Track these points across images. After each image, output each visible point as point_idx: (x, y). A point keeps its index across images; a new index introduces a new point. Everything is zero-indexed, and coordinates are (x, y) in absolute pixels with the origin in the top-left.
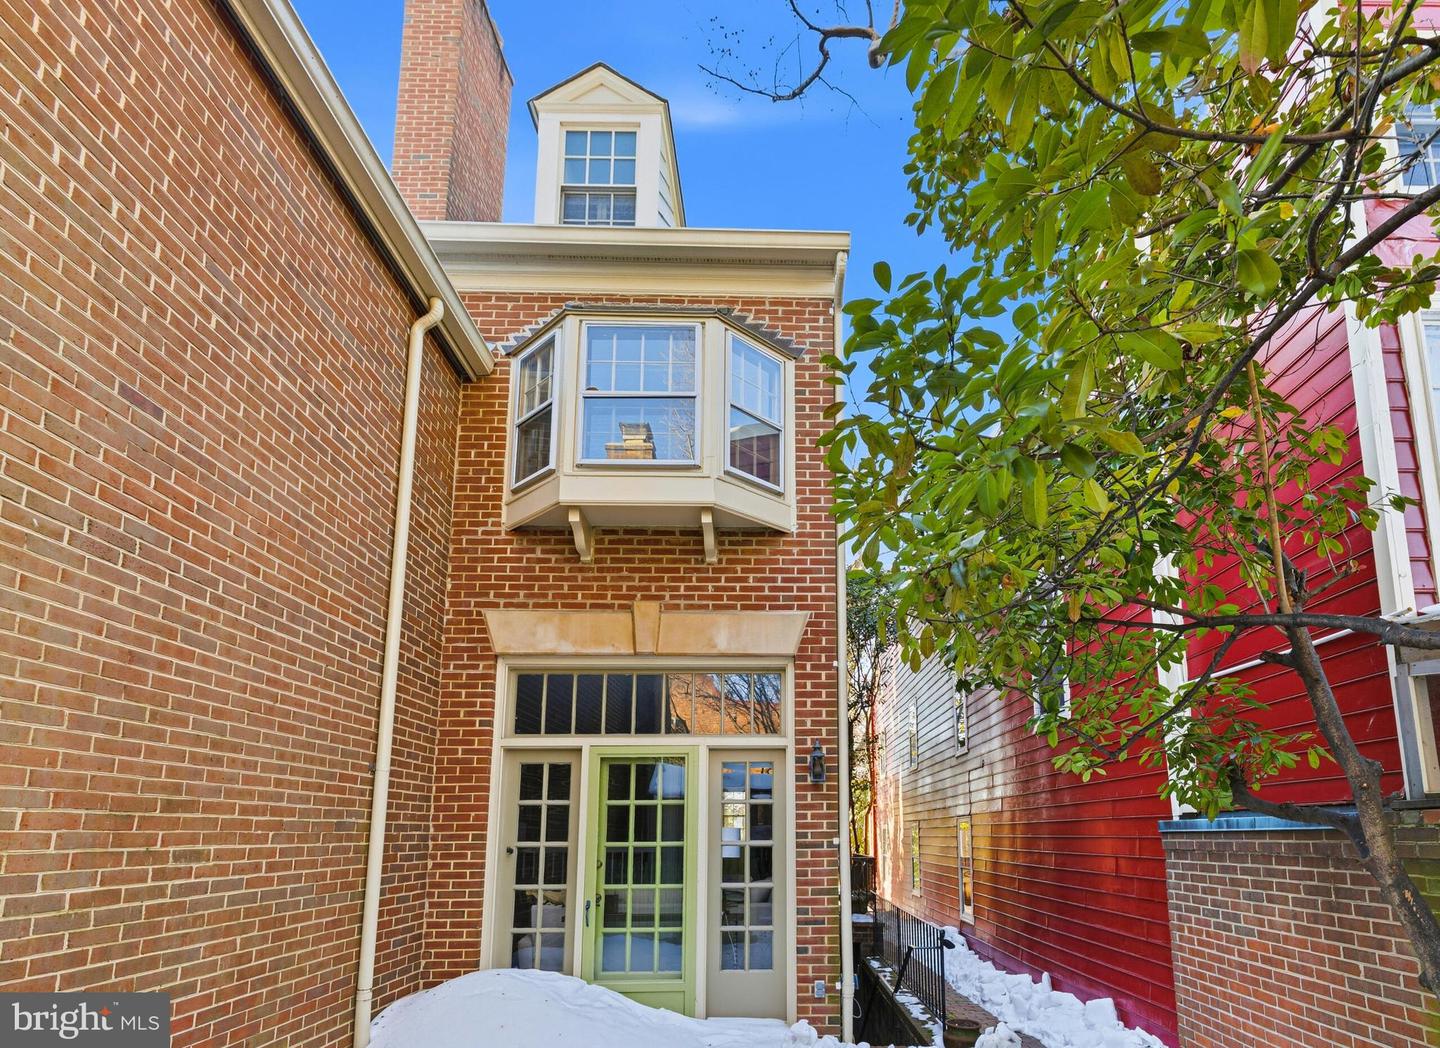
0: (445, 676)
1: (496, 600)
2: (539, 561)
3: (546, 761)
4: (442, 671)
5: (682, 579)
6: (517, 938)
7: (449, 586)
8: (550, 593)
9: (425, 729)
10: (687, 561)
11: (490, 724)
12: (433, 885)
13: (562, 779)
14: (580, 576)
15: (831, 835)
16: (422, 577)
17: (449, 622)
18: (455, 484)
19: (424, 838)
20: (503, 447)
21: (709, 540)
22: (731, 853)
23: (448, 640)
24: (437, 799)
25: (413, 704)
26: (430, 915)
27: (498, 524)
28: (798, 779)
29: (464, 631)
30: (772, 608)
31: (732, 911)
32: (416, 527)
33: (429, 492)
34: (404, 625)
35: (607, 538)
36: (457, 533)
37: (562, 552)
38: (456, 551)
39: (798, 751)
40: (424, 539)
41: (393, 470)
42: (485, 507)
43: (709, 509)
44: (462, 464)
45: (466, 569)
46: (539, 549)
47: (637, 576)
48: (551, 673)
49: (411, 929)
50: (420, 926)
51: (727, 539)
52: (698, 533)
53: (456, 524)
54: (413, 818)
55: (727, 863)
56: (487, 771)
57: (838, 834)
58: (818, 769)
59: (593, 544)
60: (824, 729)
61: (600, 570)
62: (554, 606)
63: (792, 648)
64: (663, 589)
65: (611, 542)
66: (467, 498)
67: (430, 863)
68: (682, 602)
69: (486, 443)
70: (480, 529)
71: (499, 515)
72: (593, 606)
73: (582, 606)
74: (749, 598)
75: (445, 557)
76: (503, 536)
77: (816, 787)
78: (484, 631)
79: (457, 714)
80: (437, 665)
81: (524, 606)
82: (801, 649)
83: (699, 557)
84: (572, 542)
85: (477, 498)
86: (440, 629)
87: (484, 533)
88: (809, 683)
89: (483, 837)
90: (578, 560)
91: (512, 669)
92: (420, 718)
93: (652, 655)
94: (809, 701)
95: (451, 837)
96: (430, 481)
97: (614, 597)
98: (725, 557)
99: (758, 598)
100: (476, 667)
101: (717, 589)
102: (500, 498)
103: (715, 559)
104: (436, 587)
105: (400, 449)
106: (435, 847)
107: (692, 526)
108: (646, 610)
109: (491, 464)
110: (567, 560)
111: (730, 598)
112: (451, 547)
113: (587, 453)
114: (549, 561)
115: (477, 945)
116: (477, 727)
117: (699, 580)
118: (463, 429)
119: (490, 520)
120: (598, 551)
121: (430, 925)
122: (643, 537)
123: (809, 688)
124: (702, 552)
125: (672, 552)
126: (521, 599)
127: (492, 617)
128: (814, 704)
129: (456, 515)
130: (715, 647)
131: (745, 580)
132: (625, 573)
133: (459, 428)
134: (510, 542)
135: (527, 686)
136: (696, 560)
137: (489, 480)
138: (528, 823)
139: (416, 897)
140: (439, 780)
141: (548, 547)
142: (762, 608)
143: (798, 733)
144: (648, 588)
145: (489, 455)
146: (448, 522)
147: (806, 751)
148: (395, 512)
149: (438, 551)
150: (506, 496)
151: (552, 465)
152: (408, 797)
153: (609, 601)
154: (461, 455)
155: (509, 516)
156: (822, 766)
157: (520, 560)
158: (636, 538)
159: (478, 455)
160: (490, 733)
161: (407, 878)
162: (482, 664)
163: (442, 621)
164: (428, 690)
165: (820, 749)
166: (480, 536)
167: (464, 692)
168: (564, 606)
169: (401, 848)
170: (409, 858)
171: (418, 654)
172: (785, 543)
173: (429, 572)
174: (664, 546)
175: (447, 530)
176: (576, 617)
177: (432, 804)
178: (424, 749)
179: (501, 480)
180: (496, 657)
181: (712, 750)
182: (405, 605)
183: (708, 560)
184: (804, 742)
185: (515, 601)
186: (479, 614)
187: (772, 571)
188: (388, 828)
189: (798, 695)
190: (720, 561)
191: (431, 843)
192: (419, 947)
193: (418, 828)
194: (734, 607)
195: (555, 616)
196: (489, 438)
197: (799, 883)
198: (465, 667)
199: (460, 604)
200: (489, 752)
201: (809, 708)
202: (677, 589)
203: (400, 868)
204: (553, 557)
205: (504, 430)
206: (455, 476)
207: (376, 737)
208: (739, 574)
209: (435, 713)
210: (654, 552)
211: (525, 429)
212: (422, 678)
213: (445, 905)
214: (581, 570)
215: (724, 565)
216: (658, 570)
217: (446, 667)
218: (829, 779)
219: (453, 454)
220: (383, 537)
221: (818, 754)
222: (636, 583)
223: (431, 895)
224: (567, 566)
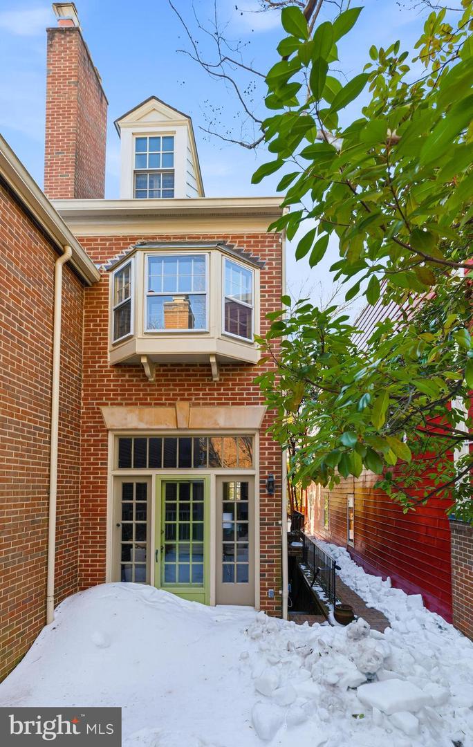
0: (83, 441)
1: (107, 402)
2: (127, 381)
3: (135, 481)
4: (81, 438)
5: (201, 390)
6: (123, 567)
7: (83, 395)
8: (134, 397)
9: (74, 468)
10: (204, 380)
11: (106, 464)
12: (81, 542)
13: (143, 490)
14: (148, 389)
15: (278, 519)
16: (69, 392)
17: (84, 413)
18: (83, 341)
19: (77, 520)
20: (107, 321)
21: (215, 370)
22: (227, 526)
23: (84, 422)
24: (82, 501)
25: (67, 457)
26: (81, 557)
27: (106, 362)
28: (261, 491)
29: (91, 418)
30: (248, 404)
31: (229, 553)
32: (64, 367)
33: (70, 348)
34: (60, 419)
35: (162, 369)
36: (85, 367)
37: (139, 376)
38: (85, 376)
39: (261, 478)
40: (69, 373)
41: (50, 341)
42: (99, 353)
43: (215, 355)
44: (86, 330)
45: (91, 386)
46: (127, 375)
47: (177, 388)
48: (136, 437)
49: (72, 564)
50: (76, 562)
51: (224, 368)
52: (209, 365)
53: (85, 362)
54: (70, 512)
55: (225, 530)
56: (106, 487)
57: (281, 519)
58: (271, 487)
59: (154, 371)
60: (274, 466)
61: (159, 385)
62: (136, 404)
63: (257, 425)
64: (191, 395)
65: (164, 371)
66: (90, 348)
67: (80, 532)
68: (201, 402)
69: (98, 319)
70: (97, 365)
71: (106, 357)
72: (156, 404)
73: (150, 404)
74: (235, 399)
75: (80, 380)
76: (109, 368)
77: (270, 495)
78: (101, 417)
79: (90, 459)
80: (78, 435)
81: (120, 404)
82: (262, 426)
83: (210, 378)
84: (143, 371)
85: (95, 348)
86: (79, 417)
87: (99, 367)
88: (267, 443)
89: (105, 519)
90: (147, 380)
91: (115, 436)
92: (71, 463)
93: (186, 429)
94: (267, 452)
95: (89, 520)
96: (70, 343)
97: (166, 399)
98: (223, 378)
99: (240, 399)
100: (98, 436)
101: (219, 394)
102: (106, 348)
103: (217, 379)
104: (76, 397)
105: (53, 329)
106: (82, 524)
107: (205, 361)
108: (183, 406)
109: (101, 330)
110: (142, 381)
111: (225, 399)
112: (83, 375)
113: (150, 326)
114: (132, 381)
115: (104, 570)
116: (100, 466)
117: (210, 390)
118: (86, 312)
119: (102, 360)
120: (157, 375)
121: (81, 561)
122: (180, 368)
123: (267, 445)
124: (211, 375)
125: (196, 375)
126: (119, 401)
127: (106, 411)
128: (269, 454)
129: (84, 358)
130: (218, 424)
131: (234, 389)
132: (171, 387)
133: (84, 311)
134: (112, 371)
135: (124, 444)
136: (208, 379)
137: (100, 339)
138: (126, 512)
139: (73, 549)
140: (82, 492)
141: (132, 374)
142: (243, 404)
143: (261, 468)
144: (183, 395)
145: (100, 325)
146: (81, 362)
147: (265, 477)
149: (76, 378)
150: (109, 347)
151: (132, 333)
152: (67, 502)
153: (163, 401)
154: (86, 326)
155: (111, 358)
156: (273, 485)
157: (118, 381)
158: (177, 368)
159: (94, 325)
160: (106, 469)
161: (69, 541)
162: (101, 434)
163: (79, 412)
164: (74, 449)
165: (272, 477)
166: (97, 369)
167: (92, 448)
168: (141, 404)
169: (65, 527)
170: (69, 531)
171: (68, 432)
172: (255, 370)
173: (72, 389)
174: (191, 372)
175: (80, 366)
176: (147, 410)
177: (80, 504)
178: (74, 478)
179: (106, 339)
180: (107, 431)
181: (217, 476)
182: (60, 409)
183: (214, 379)
184: (264, 473)
185: (116, 402)
186: (98, 409)
187: (248, 384)
188: (57, 519)
189: (261, 449)
190: (220, 380)
191: (79, 522)
192: (77, 571)
193: (73, 516)
194: (228, 404)
195: (136, 410)
196: (100, 316)
197: (261, 543)
198: (92, 436)
199: (89, 404)
200: (106, 478)
201: (266, 455)
202: (198, 395)
203: (65, 537)
204: (135, 379)
205: (107, 312)
206: (83, 337)
207: (49, 476)
208: (231, 387)
209: (79, 459)
210: (187, 375)
211: (118, 311)
212: (71, 443)
213: (87, 552)
214: (149, 385)
215: (222, 382)
216: (188, 385)
217: (83, 436)
218: (276, 491)
219: (82, 326)
221: (271, 480)
222: (177, 392)
223: (81, 547)
224: (142, 384)
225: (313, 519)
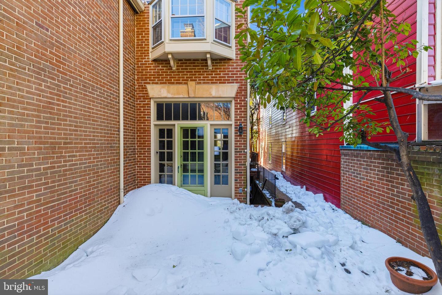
0: (137, 104)
1: (149, 82)
2: (161, 69)
3: (166, 128)
4: (136, 103)
5: (202, 75)
6: (160, 176)
7: (136, 78)
8: (164, 79)
9: (132, 119)
10: (203, 69)
11: (150, 118)
12: (137, 162)
13: (170, 133)
14: (172, 74)
15: (244, 149)
16: (128, 75)
17: (137, 88)
18: (136, 46)
19: (134, 149)
20: (149, 34)
21: (209, 62)
22: (216, 153)
23: (137, 94)
24: (137, 139)
25: (129, 113)
26: (137, 169)
27: (149, 58)
28: (235, 133)
29: (141, 91)
30: (228, 83)
31: (217, 169)
32: (125, 60)
33: (128, 49)
34: (124, 90)
35: (180, 62)
36: (137, 61)
37: (167, 67)
38: (137, 67)
39: (235, 125)
40: (128, 64)
41: (117, 43)
42: (145, 53)
43: (210, 53)
44: (137, 40)
45: (140, 72)
46: (160, 66)
47: (189, 74)
48: (166, 103)
49: (133, 173)
50: (135, 172)
51: (214, 62)
52: (206, 60)
53: (137, 59)
54: (131, 144)
55: (215, 156)
56: (150, 131)
57: (246, 149)
58: (241, 131)
59: (176, 64)
60: (243, 119)
61: (178, 72)
62: (166, 83)
63: (233, 95)
64: (196, 77)
65: (181, 63)
66: (139, 51)
67: (136, 156)
68: (202, 82)
69: (144, 33)
70: (144, 60)
71: (149, 56)
72: (177, 83)
73: (173, 83)
74: (221, 80)
75: (134, 69)
76: (150, 62)
77: (240, 135)
78: (147, 91)
79: (141, 115)
80: (134, 101)
81: (157, 83)
82: (236, 95)
83: (207, 68)
84: (170, 64)
85: (142, 51)
86: (135, 90)
87: (145, 61)
88: (238, 105)
89: (150, 149)
90: (172, 69)
91: (155, 102)
92: (131, 116)
93: (194, 97)
94: (238, 111)
95: (141, 149)
96: (128, 46)
97: (182, 80)
98: (214, 67)
99: (224, 80)
100: (145, 101)
101: (212, 77)
102: (148, 50)
103: (211, 68)
104: (132, 78)
105: (119, 36)
106: (138, 152)
107: (204, 58)
108: (192, 84)
109: (146, 40)
110: (169, 69)
111: (216, 80)
112: (136, 66)
113: (173, 36)
114: (164, 69)
115: (150, 177)
116: (146, 119)
117: (207, 74)
118: (137, 29)
119: (146, 57)
120: (177, 66)
121: (138, 172)
122: (190, 62)
123: (239, 107)
124: (207, 66)
125: (199, 66)
126: (156, 81)
127: (149, 87)
128: (240, 112)
129: (137, 56)
130: (211, 95)
131: (220, 74)
132: (185, 73)
133: (136, 29)
134: (152, 64)
135: (159, 106)
136: (206, 68)
137: (145, 45)
138: (162, 145)
139: (133, 165)
140: (137, 133)
141: (163, 65)
142: (225, 83)
143: (235, 120)
144: (192, 77)
145: (145, 37)
146: (135, 58)
147: (238, 125)
148: (119, 56)
149: (132, 67)
150: (150, 50)
151: (163, 40)
152: (129, 138)
153: (181, 81)
154: (137, 37)
155: (151, 56)
156: (242, 130)
157: (155, 69)
158: (188, 62)
159: (142, 37)
160: (150, 120)
161: (130, 160)
162: (146, 100)
163: (135, 88)
164: (132, 108)
165: (242, 125)
166: (144, 62)
167: (142, 108)
168: (169, 83)
169: (129, 152)
170: (131, 155)
171: (129, 98)
172: (232, 63)
173: (130, 74)
174: (196, 64)
175: (135, 61)
176: (172, 86)
177: (136, 140)
178: (132, 125)
179: (148, 45)
180: (150, 99)
181: (211, 125)
182: (124, 84)
183: (209, 68)
184: (237, 123)
185: (155, 82)
186: (145, 86)
187: (228, 71)
188: (124, 147)
189: (235, 109)
190: (213, 69)
191: (136, 150)
192: (135, 178)
193: (132, 146)
194: (217, 83)
195: (166, 86)
196: (145, 31)
197: (235, 162)
198: (142, 101)
199: (140, 83)
200: (150, 126)
201: (238, 113)
202: (200, 77)
203: (129, 157)
204: (165, 68)
205: (148, 29)
206: (136, 44)
207: (119, 122)
208: (218, 73)
209: (135, 115)
210: (194, 66)
211: (155, 28)
212: (130, 105)
213: (141, 167)
214: (173, 72)
215: (214, 70)
216: (195, 72)
217: (137, 101)
218: (244, 133)
219: (135, 37)
220: (116, 64)
221: (241, 126)
222: (189, 76)
223: (137, 164)
224: (169, 71)
225: (263, 158)
